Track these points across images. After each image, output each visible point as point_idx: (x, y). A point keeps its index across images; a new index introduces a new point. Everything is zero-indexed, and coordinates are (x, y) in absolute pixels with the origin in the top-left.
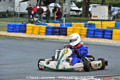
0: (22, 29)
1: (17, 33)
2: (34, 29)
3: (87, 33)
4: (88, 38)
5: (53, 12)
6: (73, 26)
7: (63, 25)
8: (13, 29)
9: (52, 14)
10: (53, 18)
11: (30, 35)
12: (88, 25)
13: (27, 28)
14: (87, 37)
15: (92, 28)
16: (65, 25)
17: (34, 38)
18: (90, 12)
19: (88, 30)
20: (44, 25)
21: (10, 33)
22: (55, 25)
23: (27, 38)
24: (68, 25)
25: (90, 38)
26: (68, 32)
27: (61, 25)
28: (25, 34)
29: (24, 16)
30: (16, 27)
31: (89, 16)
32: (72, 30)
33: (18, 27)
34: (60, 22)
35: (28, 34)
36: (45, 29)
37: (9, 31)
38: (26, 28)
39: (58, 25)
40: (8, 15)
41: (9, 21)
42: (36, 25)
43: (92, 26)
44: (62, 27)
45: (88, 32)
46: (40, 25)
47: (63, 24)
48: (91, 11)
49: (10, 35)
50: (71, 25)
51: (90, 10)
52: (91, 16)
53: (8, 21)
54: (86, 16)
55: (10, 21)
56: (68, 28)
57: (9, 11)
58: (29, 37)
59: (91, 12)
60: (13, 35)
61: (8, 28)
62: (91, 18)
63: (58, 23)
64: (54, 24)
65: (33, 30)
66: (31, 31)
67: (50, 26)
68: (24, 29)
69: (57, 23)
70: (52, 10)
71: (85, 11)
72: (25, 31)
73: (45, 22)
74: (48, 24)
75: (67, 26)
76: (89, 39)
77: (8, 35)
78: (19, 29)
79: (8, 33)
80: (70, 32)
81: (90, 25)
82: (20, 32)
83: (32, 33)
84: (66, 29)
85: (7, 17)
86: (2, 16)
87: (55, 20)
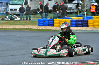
0: (50, 23)
1: (46, 27)
5: (76, 8)
6: (93, 18)
7: (85, 18)
8: (43, 23)
9: (75, 10)
10: (76, 13)
16: (87, 18)
20: (69, 19)
21: (41, 27)
22: (78, 18)
23: (54, 30)
26: (89, 24)
27: (83, 19)
28: (53, 27)
29: (52, 12)
30: (45, 21)
32: (92, 22)
33: (48, 22)
34: (82, 15)
35: (56, 27)
36: (70, 22)
37: (39, 26)
38: (54, 22)
39: (81, 18)
42: (62, 19)
44: (84, 20)
46: (66, 19)
49: (41, 29)
50: (91, 18)
53: (38, 17)
56: (89, 20)
58: (57, 29)
60: (43, 29)
61: (39, 23)
64: (77, 17)
65: (60, 23)
66: (58, 25)
67: (74, 19)
68: (52, 23)
69: (79, 17)
70: (75, 6)
72: (53, 25)
73: (70, 17)
74: (72, 18)
75: (89, 19)
77: (39, 28)
78: (48, 23)
79: (39, 27)
80: (91, 24)
82: (48, 25)
84: (88, 21)
86: (34, 13)
87: (78, 14)
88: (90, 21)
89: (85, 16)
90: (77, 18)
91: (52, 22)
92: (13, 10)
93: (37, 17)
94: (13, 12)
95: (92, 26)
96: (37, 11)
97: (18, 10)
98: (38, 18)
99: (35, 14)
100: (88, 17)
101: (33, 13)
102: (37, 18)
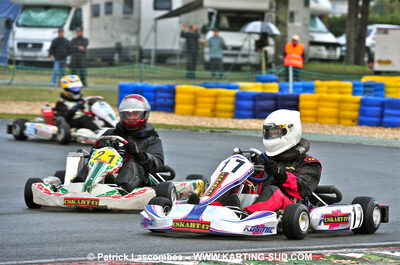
0: (162, 100)
2: (199, 99)
3: (362, 113)
4: (364, 127)
6: (316, 90)
7: (288, 87)
9: (253, 56)
10: (257, 67)
11: (185, 119)
12: (362, 89)
13: (179, 97)
14: (361, 123)
15: (375, 96)
16: (294, 87)
17: (199, 127)
18: (368, 49)
19: (363, 103)
20: (229, 88)
22: (263, 88)
23: (177, 127)
24: (301, 89)
25: (370, 129)
26: (303, 109)
27: (281, 89)
28: (172, 115)
29: (168, 61)
30: (144, 94)
31: (366, 59)
32: (313, 104)
33: (152, 94)
34: (277, 78)
35: (182, 115)
36: (232, 99)
38: (173, 98)
39: (273, 88)
40: (120, 57)
41: (122, 75)
42: (207, 87)
43: (375, 91)
44: (285, 93)
45: (365, 108)
46: (217, 87)
47: (286, 84)
48: (373, 45)
50: (310, 89)
51: (369, 41)
52: (371, 60)
53: (120, 77)
54: (358, 61)
55: (127, 75)
56: (303, 96)
57: (124, 45)
58: (184, 124)
59: (373, 49)
62: (371, 67)
63: (271, 81)
64: (260, 84)
65: (195, 103)
66: (188, 107)
67: (248, 91)
68: (169, 101)
69: (268, 81)
70: (253, 42)
71: (353, 45)
72: (170, 108)
73: (232, 80)
74: (241, 84)
75: (300, 92)
76: (365, 131)
78: (155, 100)
80: (309, 109)
81: (370, 89)
82: (155, 108)
83: (193, 114)
84: (297, 99)
85: (118, 65)
86: (104, 60)
87: (264, 72)
88: (306, 99)
89: (287, 80)
90: (258, 87)
91: (169, 98)
92: (30, 46)
93: (114, 77)
94: (27, 54)
95: (312, 116)
96: (114, 53)
97: (47, 46)
98: (117, 80)
99: (106, 63)
100: (300, 84)
101: (99, 60)
102: (113, 80)
